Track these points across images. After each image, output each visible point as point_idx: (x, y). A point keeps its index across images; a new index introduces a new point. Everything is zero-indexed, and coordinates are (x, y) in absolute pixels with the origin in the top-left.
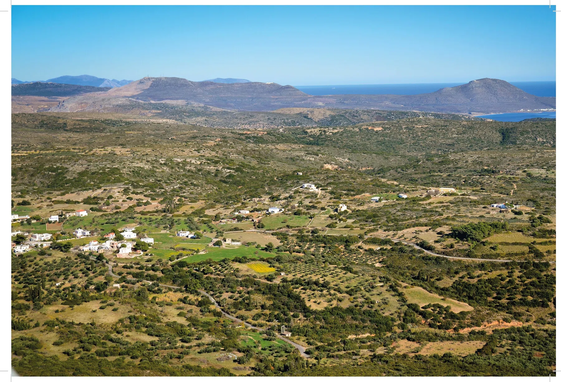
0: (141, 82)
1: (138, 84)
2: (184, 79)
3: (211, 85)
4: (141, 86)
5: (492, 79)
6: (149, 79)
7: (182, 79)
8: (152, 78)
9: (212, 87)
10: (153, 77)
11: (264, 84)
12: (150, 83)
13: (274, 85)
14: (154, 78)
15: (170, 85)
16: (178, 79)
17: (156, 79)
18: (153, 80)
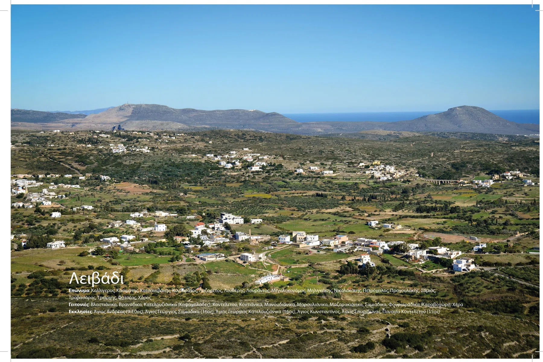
0: (121, 109)
1: (118, 111)
2: (166, 106)
3: (194, 111)
4: (121, 113)
5: (472, 107)
6: (129, 105)
7: (163, 106)
8: (132, 105)
9: (195, 114)
10: (133, 103)
11: (247, 111)
12: (131, 110)
13: (256, 112)
14: (134, 105)
15: (152, 111)
16: (159, 105)
17: (137, 105)
18: (134, 106)
